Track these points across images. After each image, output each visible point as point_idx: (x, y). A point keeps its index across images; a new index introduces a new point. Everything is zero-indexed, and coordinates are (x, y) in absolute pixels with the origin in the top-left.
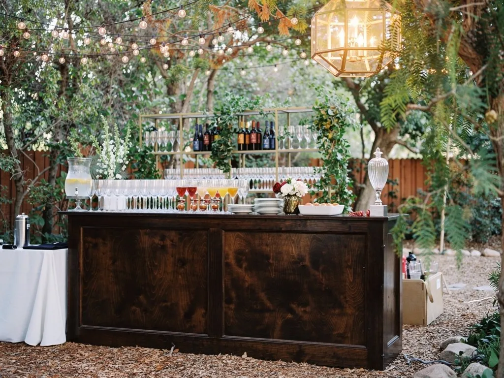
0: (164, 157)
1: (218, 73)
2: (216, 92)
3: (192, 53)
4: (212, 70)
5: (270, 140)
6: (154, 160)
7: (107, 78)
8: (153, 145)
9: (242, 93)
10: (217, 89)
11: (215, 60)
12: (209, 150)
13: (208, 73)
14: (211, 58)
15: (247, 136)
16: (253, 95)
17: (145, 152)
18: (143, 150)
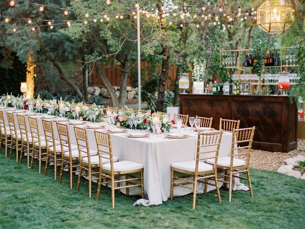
0: (231, 69)
1: (253, 28)
2: (253, 37)
3: (242, 19)
4: (251, 27)
5: (278, 61)
6: (226, 71)
7: (201, 32)
8: (226, 64)
9: (264, 36)
10: (253, 35)
11: (253, 22)
12: (251, 66)
13: (249, 28)
14: (251, 21)
15: (268, 60)
16: (270, 36)
17: (223, 67)
18: (222, 66)
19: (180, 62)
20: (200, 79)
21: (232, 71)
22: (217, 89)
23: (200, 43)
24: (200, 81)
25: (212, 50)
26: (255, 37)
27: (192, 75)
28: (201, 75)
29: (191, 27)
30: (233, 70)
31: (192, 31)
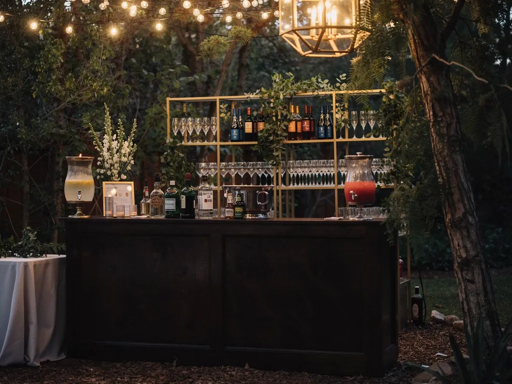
2: (247, 66)
10: (249, 62)
15: (299, 124)
17: (174, 142)
18: (172, 140)
19: (60, 127)
20: (119, 174)
21: (196, 153)
22: (178, 203)
23: (113, 77)
24: (122, 180)
25: (141, 98)
26: (253, 66)
27: (99, 163)
28: (123, 165)
29: (93, 33)
30: (198, 149)
31: (94, 44)
